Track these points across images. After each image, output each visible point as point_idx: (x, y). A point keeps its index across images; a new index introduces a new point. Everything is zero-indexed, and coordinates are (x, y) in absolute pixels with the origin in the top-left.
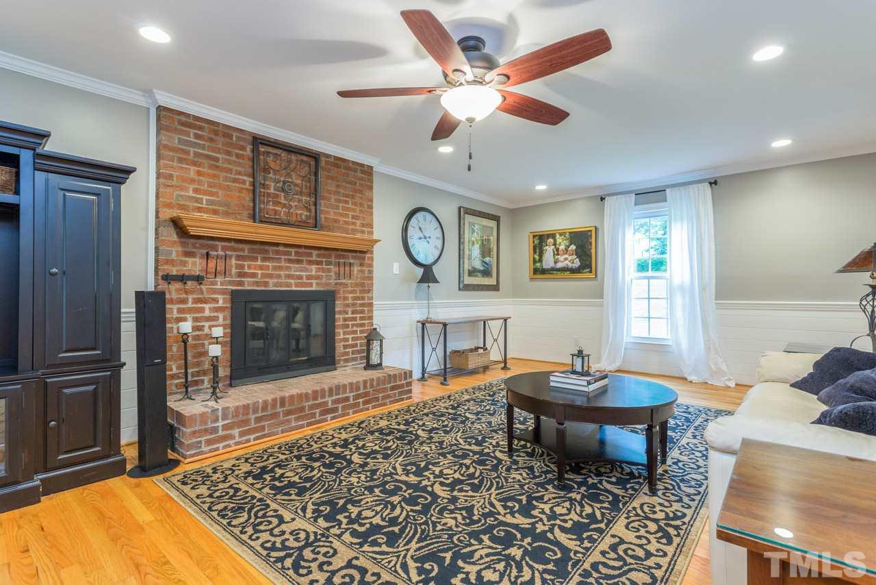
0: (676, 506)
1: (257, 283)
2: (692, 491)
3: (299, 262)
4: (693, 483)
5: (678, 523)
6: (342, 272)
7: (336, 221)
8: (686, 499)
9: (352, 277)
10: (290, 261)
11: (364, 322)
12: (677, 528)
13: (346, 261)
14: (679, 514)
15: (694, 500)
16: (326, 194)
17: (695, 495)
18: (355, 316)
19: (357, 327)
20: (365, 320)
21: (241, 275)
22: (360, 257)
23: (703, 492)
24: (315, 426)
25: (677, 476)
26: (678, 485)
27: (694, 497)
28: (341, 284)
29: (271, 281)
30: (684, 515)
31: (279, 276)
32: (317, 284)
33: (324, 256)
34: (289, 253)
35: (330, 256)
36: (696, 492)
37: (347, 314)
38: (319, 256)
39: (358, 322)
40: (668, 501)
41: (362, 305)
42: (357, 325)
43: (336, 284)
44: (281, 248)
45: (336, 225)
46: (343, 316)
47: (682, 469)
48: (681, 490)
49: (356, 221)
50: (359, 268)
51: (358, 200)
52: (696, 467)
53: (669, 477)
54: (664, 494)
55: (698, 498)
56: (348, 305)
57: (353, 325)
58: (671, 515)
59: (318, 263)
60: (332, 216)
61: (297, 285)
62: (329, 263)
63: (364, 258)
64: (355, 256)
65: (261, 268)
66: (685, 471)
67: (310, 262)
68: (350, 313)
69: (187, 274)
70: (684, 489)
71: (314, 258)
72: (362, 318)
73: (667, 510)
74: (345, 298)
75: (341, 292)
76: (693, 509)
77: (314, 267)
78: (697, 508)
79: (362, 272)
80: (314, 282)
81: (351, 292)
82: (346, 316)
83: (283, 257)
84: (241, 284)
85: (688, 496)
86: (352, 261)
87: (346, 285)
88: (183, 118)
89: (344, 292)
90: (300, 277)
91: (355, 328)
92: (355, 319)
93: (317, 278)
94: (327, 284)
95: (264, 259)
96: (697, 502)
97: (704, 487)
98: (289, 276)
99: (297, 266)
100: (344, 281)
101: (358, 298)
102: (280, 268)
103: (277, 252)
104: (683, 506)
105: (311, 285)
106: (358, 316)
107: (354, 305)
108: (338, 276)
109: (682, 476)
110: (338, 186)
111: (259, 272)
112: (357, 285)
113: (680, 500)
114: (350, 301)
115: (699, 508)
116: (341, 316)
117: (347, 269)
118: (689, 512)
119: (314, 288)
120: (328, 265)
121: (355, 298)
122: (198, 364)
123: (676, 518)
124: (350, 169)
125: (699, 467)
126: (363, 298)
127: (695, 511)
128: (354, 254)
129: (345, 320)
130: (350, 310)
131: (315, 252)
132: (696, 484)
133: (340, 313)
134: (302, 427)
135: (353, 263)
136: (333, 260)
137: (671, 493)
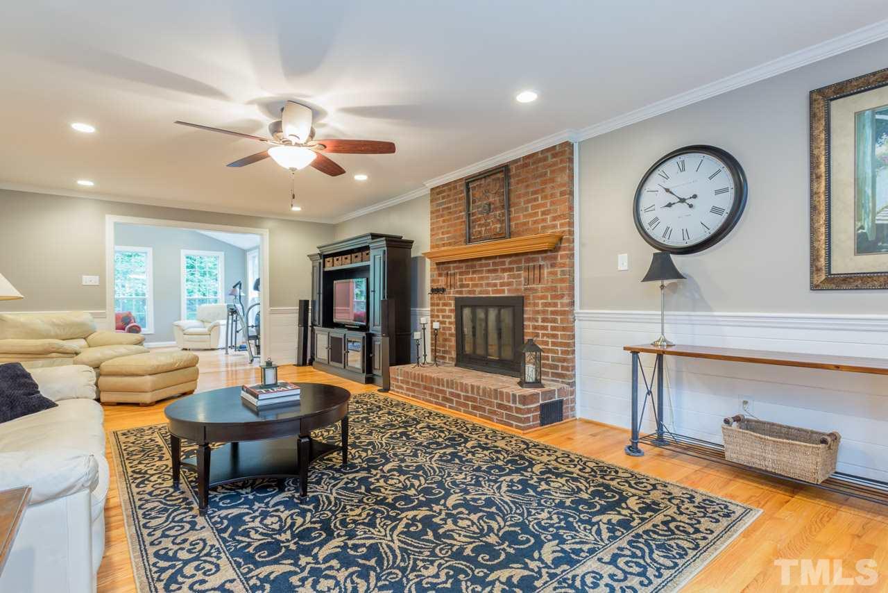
0: (149, 489)
1: (469, 292)
2: (149, 506)
3: (495, 271)
4: (153, 514)
5: (138, 481)
6: (531, 276)
7: (525, 224)
8: (147, 497)
9: (542, 281)
10: (489, 271)
11: (556, 332)
12: (136, 479)
13: (535, 263)
14: (142, 486)
15: (140, 500)
16: (516, 201)
17: (142, 505)
18: (546, 324)
19: (548, 337)
20: (558, 331)
21: (462, 286)
22: (552, 258)
23: (138, 510)
24: (452, 411)
25: (175, 510)
26: (165, 504)
27: (141, 503)
28: (530, 289)
29: (478, 289)
30: (137, 486)
31: (481, 285)
32: (509, 290)
33: (515, 262)
34: (488, 265)
35: (520, 262)
36: (143, 507)
37: (537, 321)
38: (510, 263)
39: (549, 332)
40: (158, 489)
41: (553, 313)
42: (548, 336)
43: (526, 289)
44: (483, 262)
45: (525, 228)
46: (533, 323)
47: (178, 522)
48: (159, 501)
49: (546, 216)
50: (549, 270)
51: (548, 192)
52: (167, 533)
53: (180, 506)
54: (167, 491)
55: (138, 503)
56: (538, 312)
57: (544, 335)
58: (146, 482)
59: (510, 270)
60: (522, 220)
61: (494, 292)
62: (519, 269)
63: (555, 258)
64: (546, 257)
65: (472, 279)
66: (173, 521)
67: (504, 270)
68: (540, 320)
69: (439, 287)
70: (156, 504)
71: (507, 266)
72: (553, 328)
73: (152, 484)
74: (535, 305)
75: (531, 298)
76: (135, 494)
77: (506, 274)
78: (133, 496)
79: (555, 274)
80: (506, 288)
81: (542, 298)
82: (536, 324)
83: (484, 269)
84: (461, 292)
85: (147, 501)
86: (542, 263)
87: (535, 290)
88: (438, 190)
89: (535, 298)
90: (495, 285)
91: (545, 339)
92: (545, 328)
93: (509, 284)
94: (518, 290)
95: (474, 272)
96: (136, 500)
97: (140, 516)
98: (488, 285)
99: (493, 275)
100: (533, 286)
101: (549, 305)
102: (482, 278)
103: (481, 266)
104: (144, 491)
105: (503, 291)
106: (549, 325)
107: (544, 312)
108: (528, 281)
109: (170, 514)
110: (527, 186)
111: (470, 283)
112: (547, 289)
113: (150, 494)
114: (540, 308)
115: (131, 498)
116: (531, 324)
117: (537, 272)
118: (135, 490)
119: (506, 294)
120: (519, 271)
121: (545, 305)
122: (444, 346)
123: (142, 482)
124: (540, 160)
125: (164, 536)
126: (555, 305)
127: (132, 493)
128: (544, 255)
129: (535, 328)
130: (540, 317)
131: (507, 260)
132: (149, 514)
133: (529, 319)
134: (430, 402)
135: (543, 265)
136: (523, 265)
137: (162, 495)
